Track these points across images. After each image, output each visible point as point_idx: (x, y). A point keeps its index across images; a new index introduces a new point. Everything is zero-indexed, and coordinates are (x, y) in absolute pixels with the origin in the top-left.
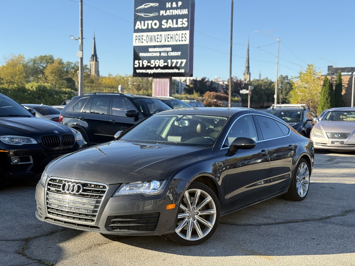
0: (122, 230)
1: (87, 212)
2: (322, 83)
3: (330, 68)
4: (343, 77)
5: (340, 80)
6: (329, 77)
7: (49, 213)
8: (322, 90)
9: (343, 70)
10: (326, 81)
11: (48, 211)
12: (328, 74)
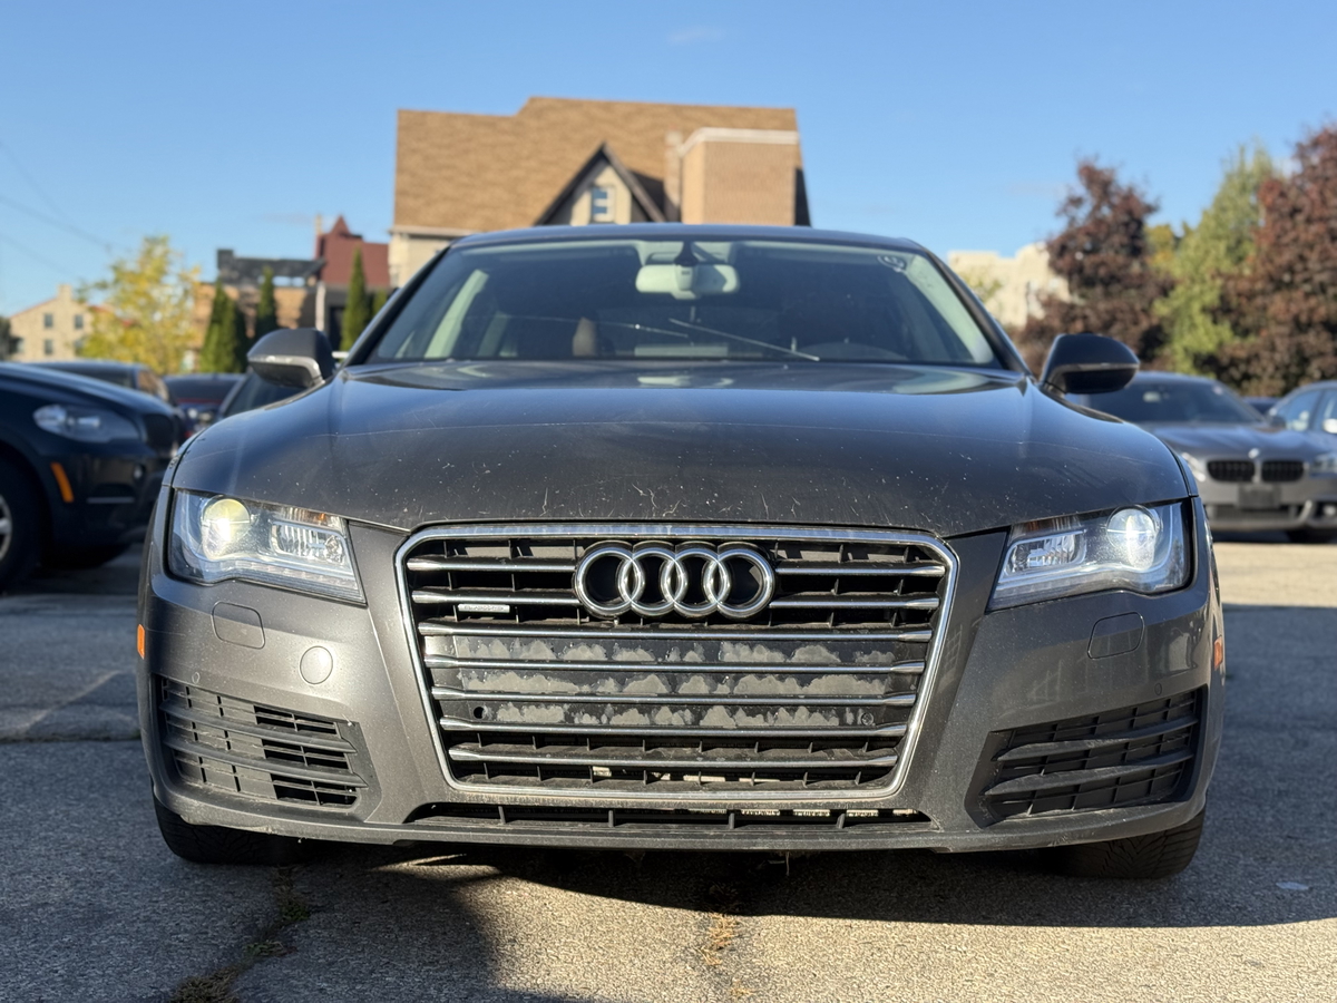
0: (1051, 815)
1: (835, 722)
2: (205, 311)
3: (224, 257)
4: (279, 295)
5: (272, 303)
6: (232, 292)
7: (461, 770)
8: (208, 338)
9: (280, 266)
10: (220, 305)
11: (448, 757)
12: (222, 281)
